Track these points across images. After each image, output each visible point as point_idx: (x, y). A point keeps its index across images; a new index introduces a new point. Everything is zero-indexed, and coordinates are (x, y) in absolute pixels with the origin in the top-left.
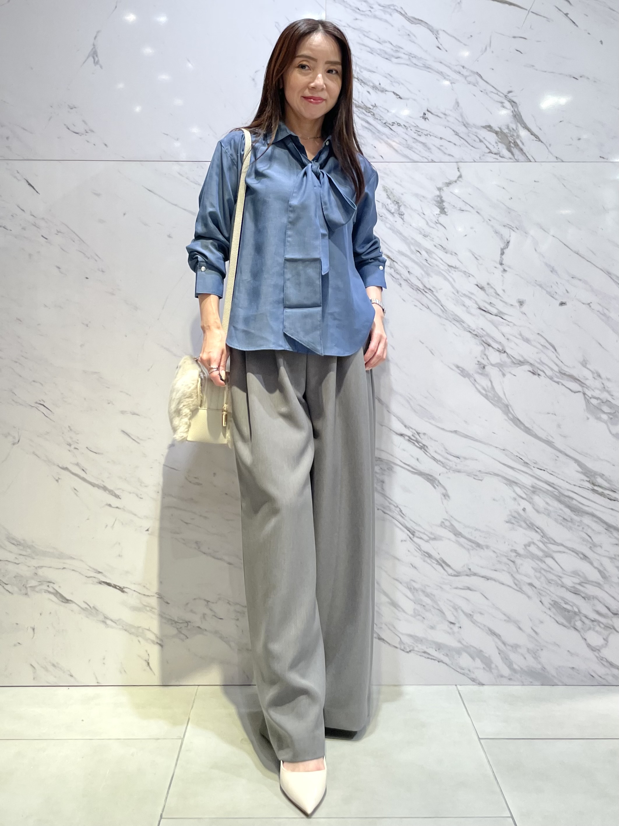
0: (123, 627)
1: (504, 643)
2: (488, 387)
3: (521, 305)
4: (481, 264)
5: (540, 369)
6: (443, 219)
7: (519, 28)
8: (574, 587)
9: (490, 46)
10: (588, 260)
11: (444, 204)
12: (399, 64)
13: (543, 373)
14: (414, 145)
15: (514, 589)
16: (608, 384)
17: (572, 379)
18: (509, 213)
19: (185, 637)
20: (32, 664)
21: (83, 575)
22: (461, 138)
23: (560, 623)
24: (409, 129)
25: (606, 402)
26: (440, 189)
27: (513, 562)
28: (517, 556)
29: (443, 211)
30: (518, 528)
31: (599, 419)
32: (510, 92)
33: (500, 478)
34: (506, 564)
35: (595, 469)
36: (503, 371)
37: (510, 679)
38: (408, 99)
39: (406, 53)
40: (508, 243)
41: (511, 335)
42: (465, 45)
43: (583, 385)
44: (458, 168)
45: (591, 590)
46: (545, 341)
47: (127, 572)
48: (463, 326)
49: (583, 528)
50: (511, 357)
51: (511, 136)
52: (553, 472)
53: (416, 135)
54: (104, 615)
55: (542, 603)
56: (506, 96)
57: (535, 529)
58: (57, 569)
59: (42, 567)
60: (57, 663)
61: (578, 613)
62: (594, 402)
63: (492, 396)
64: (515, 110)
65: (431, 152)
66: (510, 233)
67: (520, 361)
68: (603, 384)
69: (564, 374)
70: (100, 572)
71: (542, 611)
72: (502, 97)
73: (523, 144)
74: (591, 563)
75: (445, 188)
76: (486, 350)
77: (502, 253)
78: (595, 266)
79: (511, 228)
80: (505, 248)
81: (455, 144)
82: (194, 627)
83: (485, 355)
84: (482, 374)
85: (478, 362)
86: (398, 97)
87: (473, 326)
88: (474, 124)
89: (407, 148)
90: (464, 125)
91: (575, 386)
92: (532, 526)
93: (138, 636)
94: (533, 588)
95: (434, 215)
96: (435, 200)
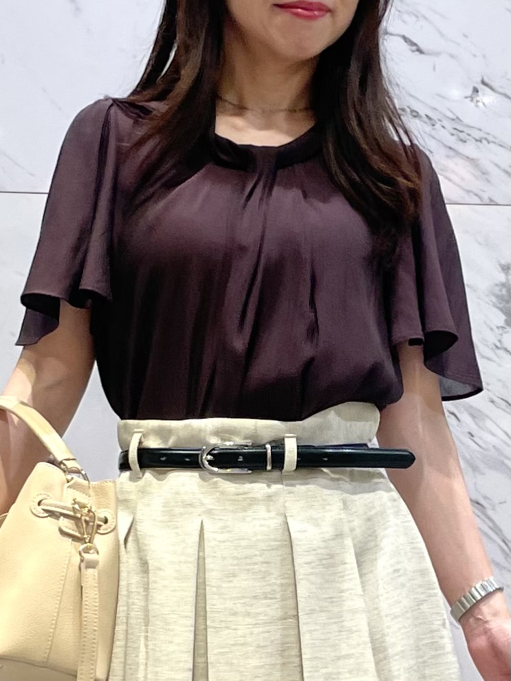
14: (450, 164)
24: (438, 126)
38: (437, 54)
53: (454, 138)
65: (489, 181)
86: (414, 48)
95: (492, 329)
96: (494, 295)
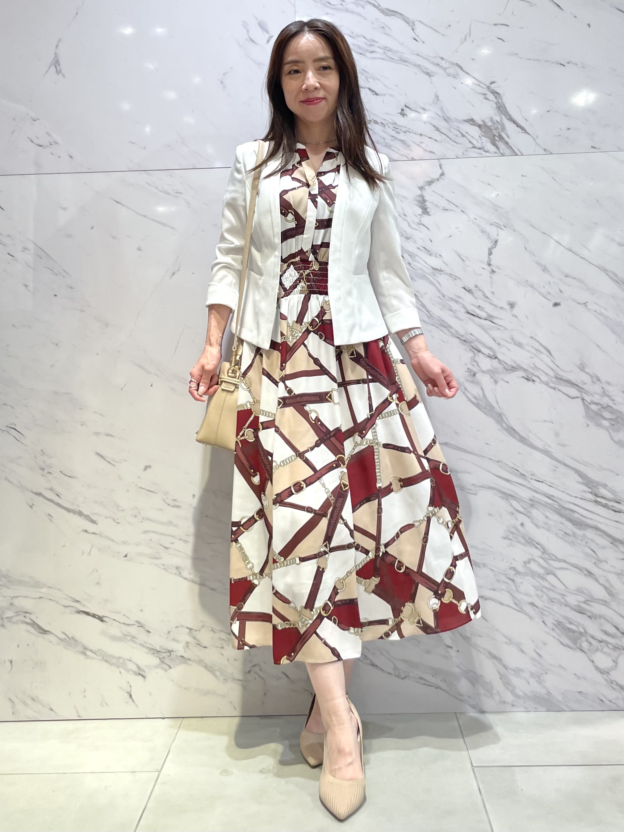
0: (103, 658)
1: (506, 667)
2: (479, 396)
3: (512, 307)
4: (468, 266)
5: (535, 374)
6: (425, 219)
7: (500, 15)
8: (579, 606)
9: (470, 35)
10: (582, 257)
11: (426, 204)
12: (374, 58)
13: (538, 379)
14: (393, 143)
15: (514, 609)
16: (607, 388)
17: (569, 385)
18: (496, 210)
19: (167, 667)
20: (11, 699)
21: (60, 604)
22: (443, 133)
23: (564, 644)
24: (387, 127)
25: (607, 407)
26: (422, 188)
27: (513, 580)
28: (516, 574)
29: (425, 211)
30: (518, 544)
31: (599, 425)
32: (492, 83)
33: (495, 492)
34: (504, 582)
35: (597, 479)
36: (496, 378)
37: (512, 705)
38: (384, 95)
39: (381, 47)
40: (496, 242)
41: (502, 339)
42: (443, 35)
43: (581, 390)
44: (440, 165)
45: (597, 608)
46: (538, 344)
47: (106, 600)
48: (451, 332)
49: (586, 543)
50: (504, 364)
51: (495, 129)
52: (552, 483)
53: (394, 132)
54: (83, 645)
55: (545, 624)
56: (488, 87)
57: (535, 545)
58: (33, 598)
59: (18, 597)
60: (36, 696)
61: (585, 634)
62: (593, 407)
63: (484, 405)
64: (498, 102)
65: (410, 150)
66: (498, 232)
67: (513, 367)
68: (602, 388)
69: (561, 379)
70: (77, 601)
71: (545, 632)
72: (485, 88)
73: (508, 137)
74: (597, 580)
75: (426, 188)
76: (477, 356)
77: (490, 254)
78: (590, 263)
79: (498, 227)
80: (493, 248)
81: (436, 140)
82: (177, 656)
83: (475, 361)
84: (472, 382)
85: (468, 369)
86: (374, 93)
87: (462, 332)
88: (456, 119)
89: (386, 146)
90: (445, 120)
91: (573, 392)
92: (531, 542)
93: (118, 667)
94: (535, 608)
95: (416, 216)
96: (416, 200)
